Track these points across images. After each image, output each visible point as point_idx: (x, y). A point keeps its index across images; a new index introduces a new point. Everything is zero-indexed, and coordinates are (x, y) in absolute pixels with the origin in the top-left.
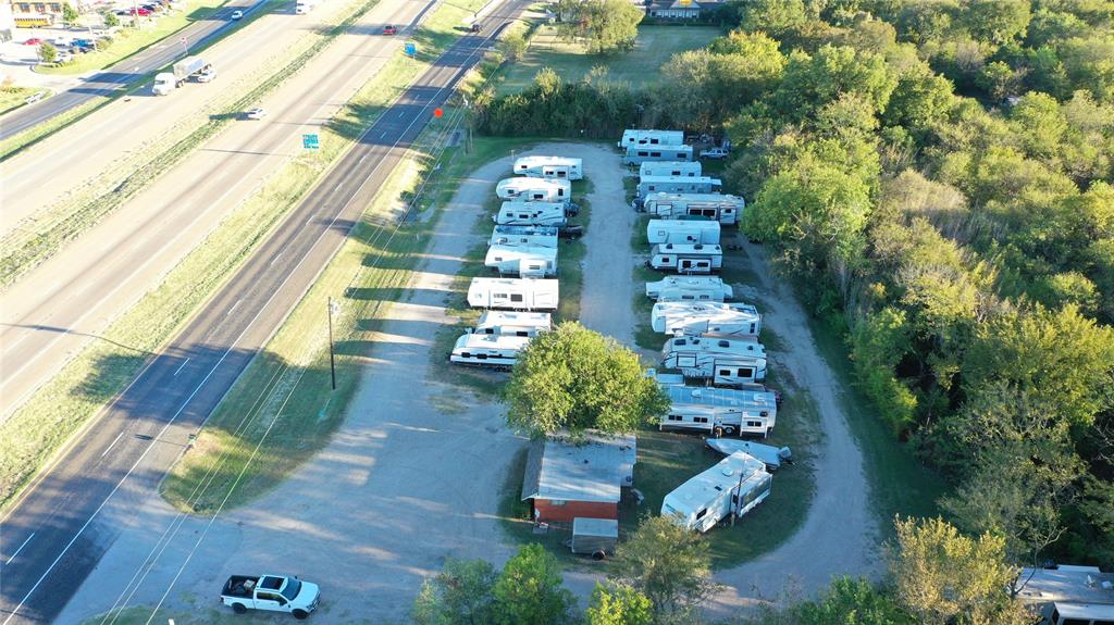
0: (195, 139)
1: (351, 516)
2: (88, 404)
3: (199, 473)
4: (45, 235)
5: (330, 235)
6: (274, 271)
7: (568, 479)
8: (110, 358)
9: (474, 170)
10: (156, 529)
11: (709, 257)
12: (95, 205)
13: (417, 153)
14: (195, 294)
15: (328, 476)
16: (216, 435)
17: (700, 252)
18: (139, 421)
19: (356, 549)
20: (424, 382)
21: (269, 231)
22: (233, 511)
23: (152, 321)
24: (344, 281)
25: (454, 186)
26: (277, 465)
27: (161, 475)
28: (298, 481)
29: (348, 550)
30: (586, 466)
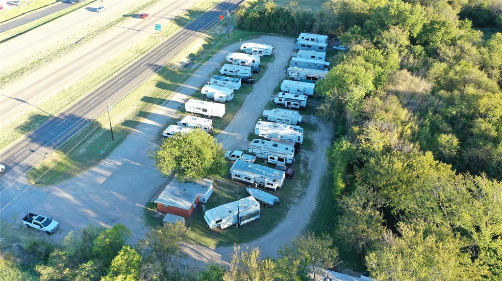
0: (118, 21)
1: (90, 196)
2: (19, 134)
3: (45, 168)
4: (41, 60)
5: (149, 71)
6: (118, 85)
7: (172, 196)
8: (36, 116)
9: (227, 45)
10: (17, 189)
11: (300, 101)
12: (65, 49)
13: (206, 36)
14: (82, 92)
15: (91, 178)
16: (59, 154)
17: (297, 98)
18: (34, 144)
19: (84, 210)
20: (150, 143)
21: (125, 67)
22: (49, 187)
23: (60, 102)
24: (144, 93)
25: (214, 53)
26: (74, 170)
27: (30, 167)
28: (79, 178)
29: (80, 210)
30: (184, 192)
